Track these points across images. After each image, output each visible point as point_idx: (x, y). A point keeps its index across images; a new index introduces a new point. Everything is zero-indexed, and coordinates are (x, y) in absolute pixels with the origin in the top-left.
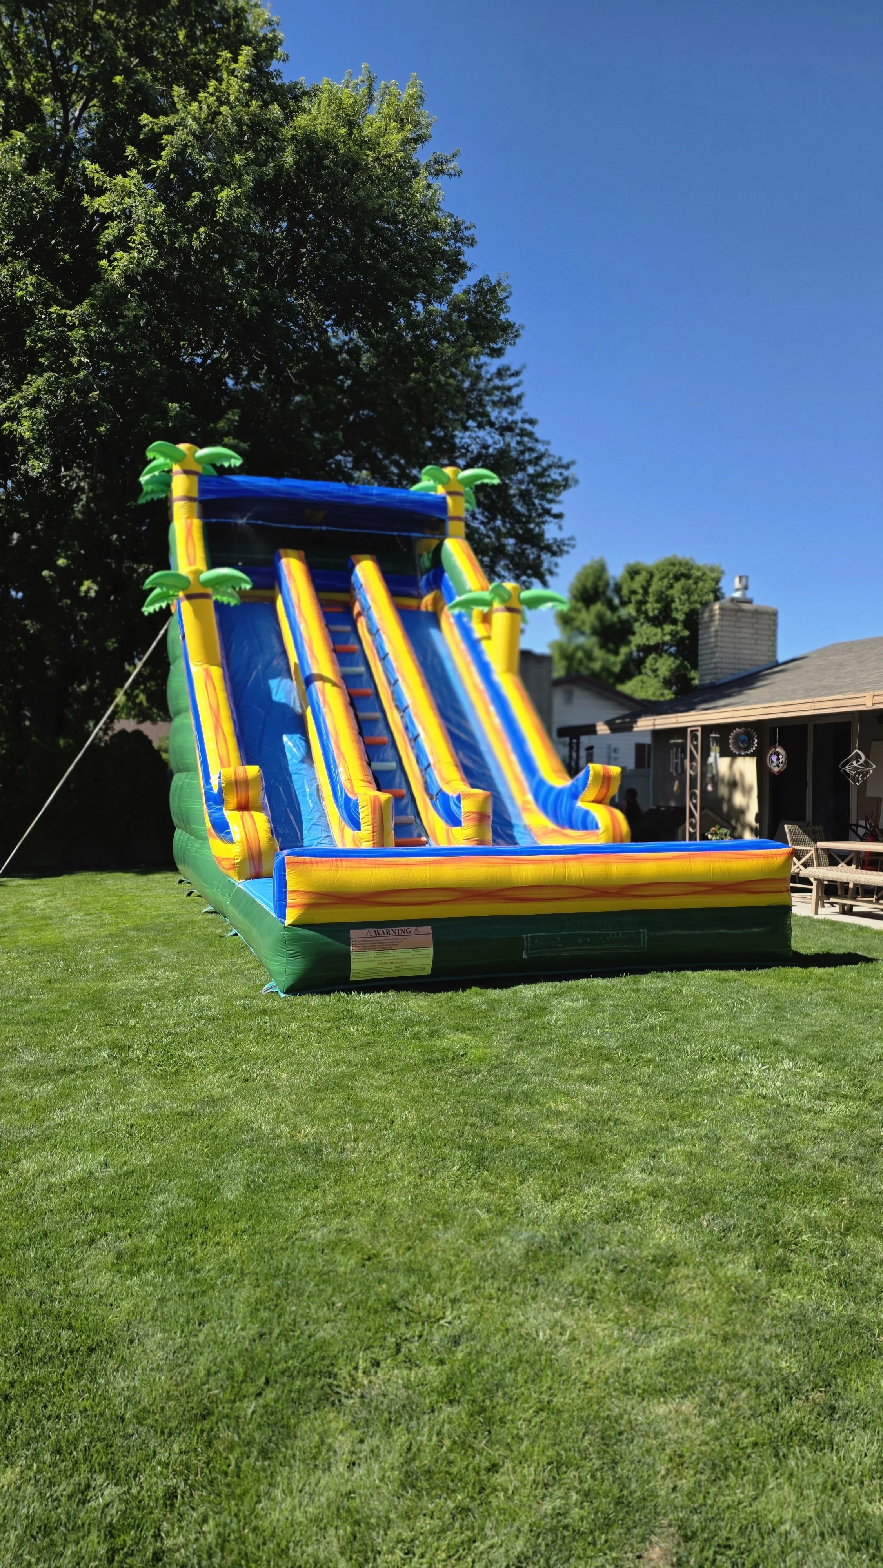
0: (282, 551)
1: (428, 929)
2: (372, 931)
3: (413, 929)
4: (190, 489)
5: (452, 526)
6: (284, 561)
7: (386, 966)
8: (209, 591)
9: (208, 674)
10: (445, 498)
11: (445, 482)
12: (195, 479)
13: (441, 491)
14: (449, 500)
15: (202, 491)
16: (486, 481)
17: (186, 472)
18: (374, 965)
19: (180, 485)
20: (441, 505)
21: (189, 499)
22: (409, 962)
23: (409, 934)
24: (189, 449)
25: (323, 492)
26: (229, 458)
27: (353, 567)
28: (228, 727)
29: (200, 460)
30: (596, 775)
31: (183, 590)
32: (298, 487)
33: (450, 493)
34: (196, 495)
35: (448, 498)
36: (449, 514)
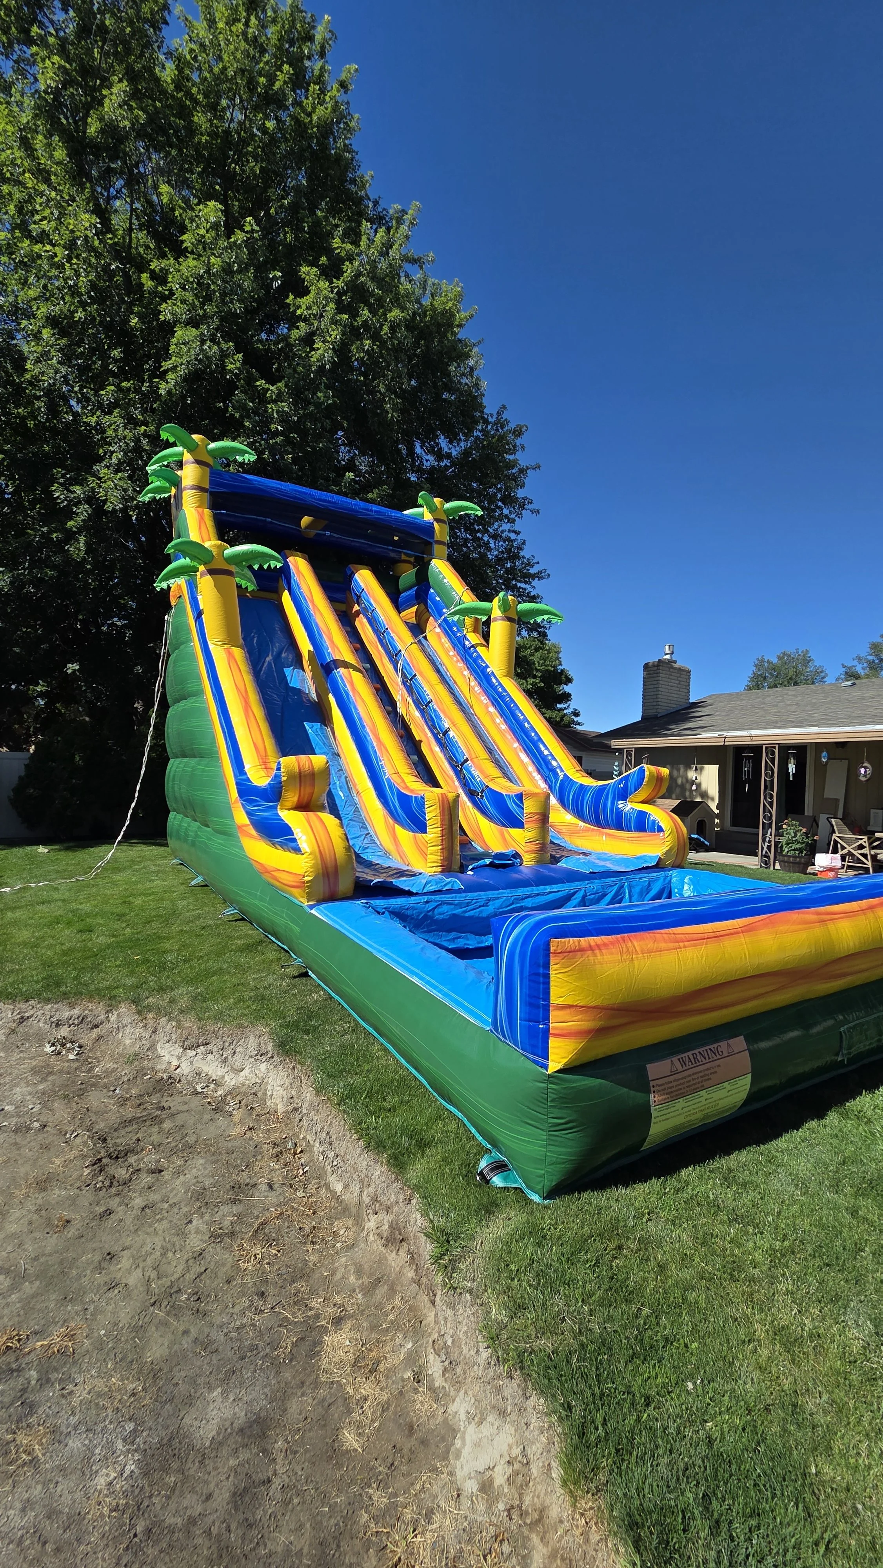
0: (290, 550)
2: (676, 1060)
4: (200, 479)
5: (437, 548)
6: (293, 560)
7: (693, 1117)
8: (233, 568)
9: (230, 655)
10: (432, 523)
11: (433, 510)
12: (208, 470)
13: (428, 517)
14: (436, 526)
15: (212, 483)
16: (470, 512)
17: (198, 462)
18: (680, 1120)
19: (189, 474)
20: (429, 529)
21: (199, 488)
22: (722, 1103)
24: (202, 441)
26: (243, 452)
27: (353, 574)
28: (258, 712)
29: (212, 453)
30: (651, 776)
31: (205, 564)
32: (306, 494)
33: (437, 520)
34: (207, 486)
35: (435, 523)
36: (436, 539)
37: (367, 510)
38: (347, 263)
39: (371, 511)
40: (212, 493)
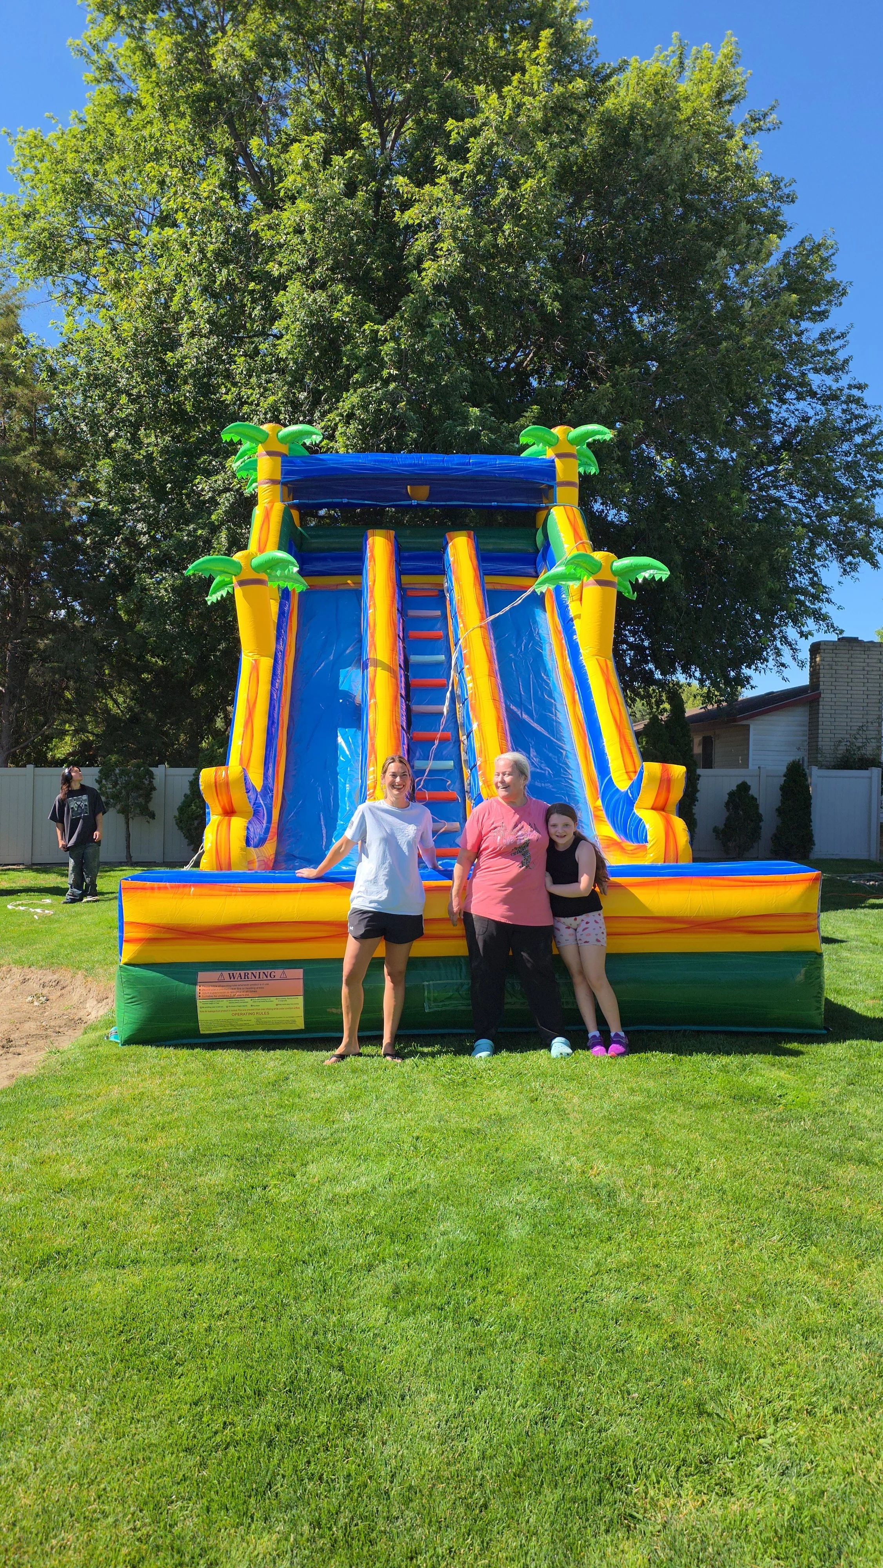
0: (370, 532)
1: (299, 973)
2: (226, 974)
3: (278, 973)
4: (273, 471)
5: (560, 492)
6: (370, 540)
7: (244, 1017)
8: (263, 576)
9: (256, 665)
10: (553, 461)
11: (552, 443)
12: (279, 459)
13: (550, 454)
14: (558, 463)
15: (285, 473)
16: (597, 437)
17: (270, 453)
18: (228, 1016)
19: (264, 468)
20: (549, 470)
21: (273, 482)
22: (273, 1013)
23: (273, 978)
24: (273, 429)
25: (415, 465)
26: (311, 435)
27: (446, 544)
28: (260, 723)
29: (283, 440)
30: (651, 778)
32: (388, 462)
33: (559, 456)
34: (278, 477)
35: (557, 461)
36: (558, 480)
37: (463, 464)
38: (472, 140)
39: (469, 464)
40: (284, 484)
